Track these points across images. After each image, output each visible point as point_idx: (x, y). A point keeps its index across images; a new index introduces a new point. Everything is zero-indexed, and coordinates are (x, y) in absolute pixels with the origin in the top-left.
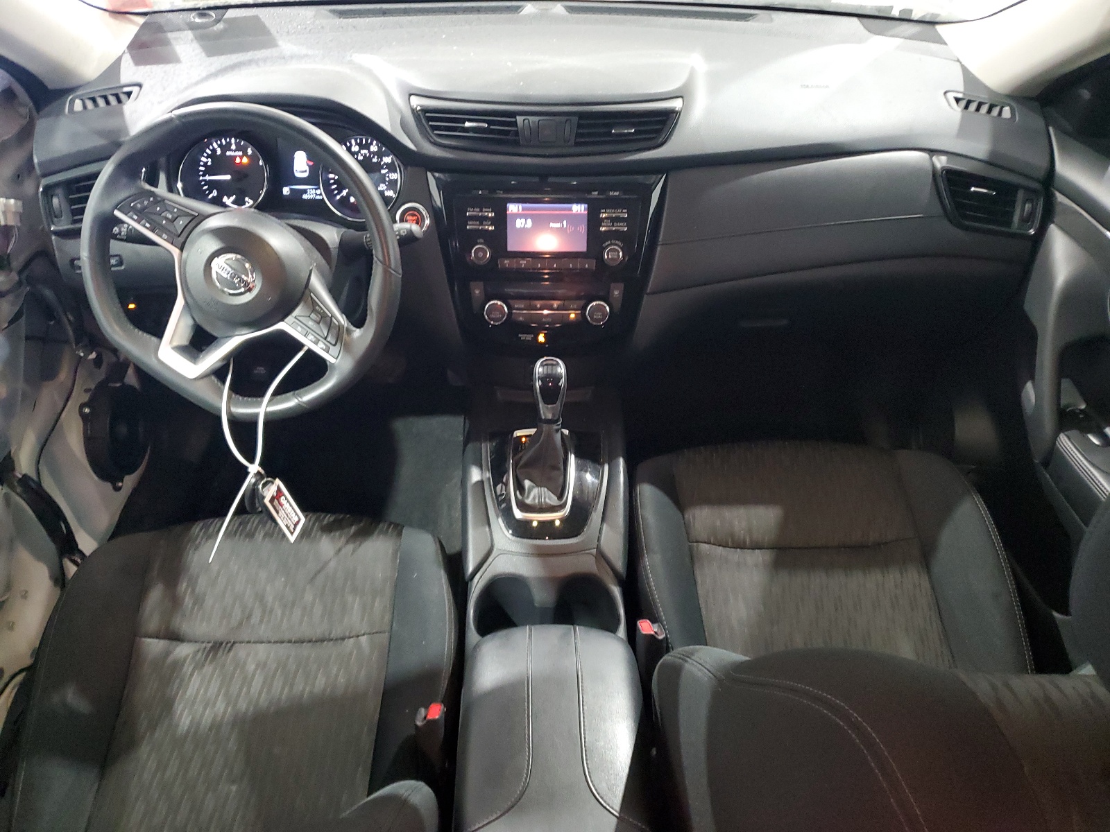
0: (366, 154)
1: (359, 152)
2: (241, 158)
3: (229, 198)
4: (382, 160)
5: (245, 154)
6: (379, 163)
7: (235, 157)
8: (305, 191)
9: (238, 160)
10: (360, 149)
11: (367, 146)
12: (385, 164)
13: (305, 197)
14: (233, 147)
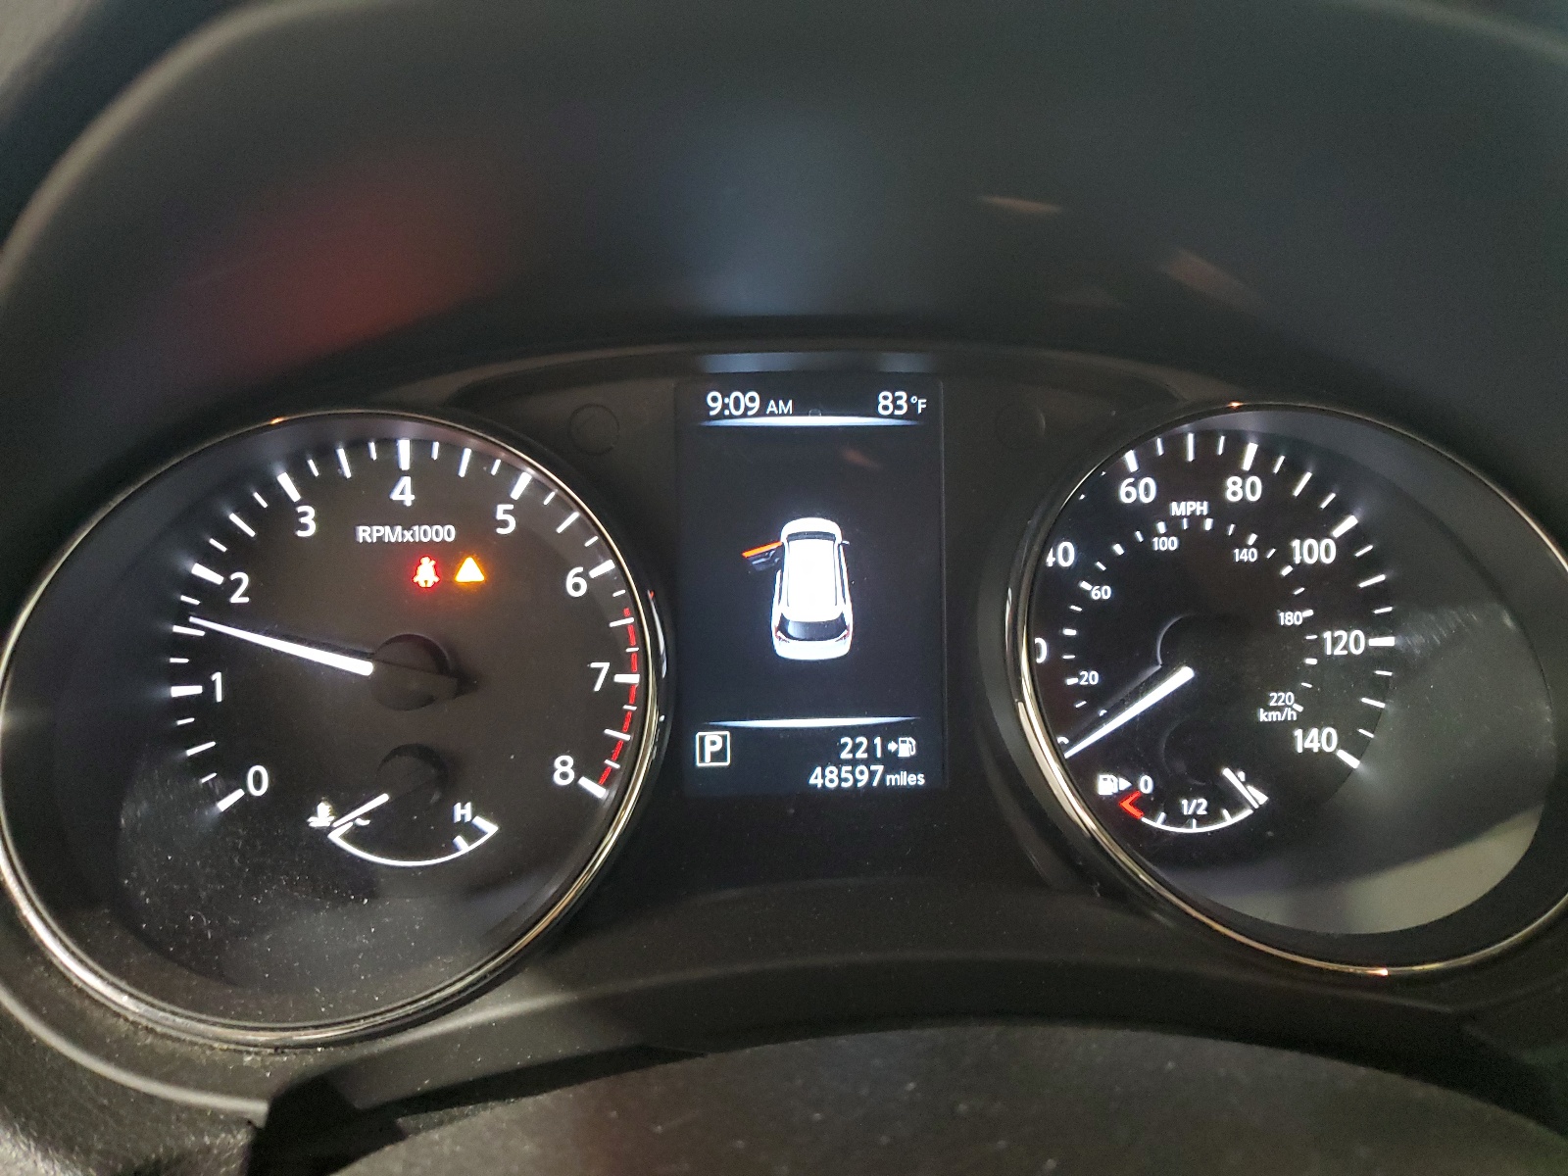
0: (1196, 520)
1: (1159, 508)
2: (446, 558)
3: (339, 811)
4: (1285, 556)
5: (476, 535)
6: (1265, 569)
7: (414, 553)
8: (825, 748)
9: (426, 574)
10: (1167, 494)
11: (1206, 478)
12: (1303, 572)
13: (823, 778)
14: (404, 492)
